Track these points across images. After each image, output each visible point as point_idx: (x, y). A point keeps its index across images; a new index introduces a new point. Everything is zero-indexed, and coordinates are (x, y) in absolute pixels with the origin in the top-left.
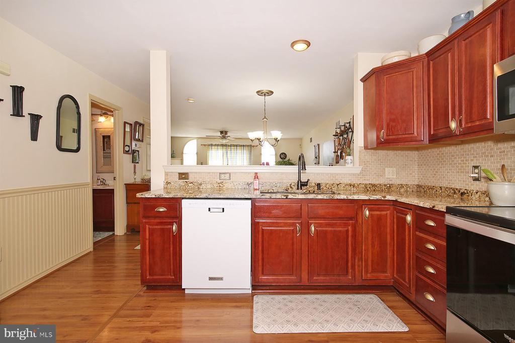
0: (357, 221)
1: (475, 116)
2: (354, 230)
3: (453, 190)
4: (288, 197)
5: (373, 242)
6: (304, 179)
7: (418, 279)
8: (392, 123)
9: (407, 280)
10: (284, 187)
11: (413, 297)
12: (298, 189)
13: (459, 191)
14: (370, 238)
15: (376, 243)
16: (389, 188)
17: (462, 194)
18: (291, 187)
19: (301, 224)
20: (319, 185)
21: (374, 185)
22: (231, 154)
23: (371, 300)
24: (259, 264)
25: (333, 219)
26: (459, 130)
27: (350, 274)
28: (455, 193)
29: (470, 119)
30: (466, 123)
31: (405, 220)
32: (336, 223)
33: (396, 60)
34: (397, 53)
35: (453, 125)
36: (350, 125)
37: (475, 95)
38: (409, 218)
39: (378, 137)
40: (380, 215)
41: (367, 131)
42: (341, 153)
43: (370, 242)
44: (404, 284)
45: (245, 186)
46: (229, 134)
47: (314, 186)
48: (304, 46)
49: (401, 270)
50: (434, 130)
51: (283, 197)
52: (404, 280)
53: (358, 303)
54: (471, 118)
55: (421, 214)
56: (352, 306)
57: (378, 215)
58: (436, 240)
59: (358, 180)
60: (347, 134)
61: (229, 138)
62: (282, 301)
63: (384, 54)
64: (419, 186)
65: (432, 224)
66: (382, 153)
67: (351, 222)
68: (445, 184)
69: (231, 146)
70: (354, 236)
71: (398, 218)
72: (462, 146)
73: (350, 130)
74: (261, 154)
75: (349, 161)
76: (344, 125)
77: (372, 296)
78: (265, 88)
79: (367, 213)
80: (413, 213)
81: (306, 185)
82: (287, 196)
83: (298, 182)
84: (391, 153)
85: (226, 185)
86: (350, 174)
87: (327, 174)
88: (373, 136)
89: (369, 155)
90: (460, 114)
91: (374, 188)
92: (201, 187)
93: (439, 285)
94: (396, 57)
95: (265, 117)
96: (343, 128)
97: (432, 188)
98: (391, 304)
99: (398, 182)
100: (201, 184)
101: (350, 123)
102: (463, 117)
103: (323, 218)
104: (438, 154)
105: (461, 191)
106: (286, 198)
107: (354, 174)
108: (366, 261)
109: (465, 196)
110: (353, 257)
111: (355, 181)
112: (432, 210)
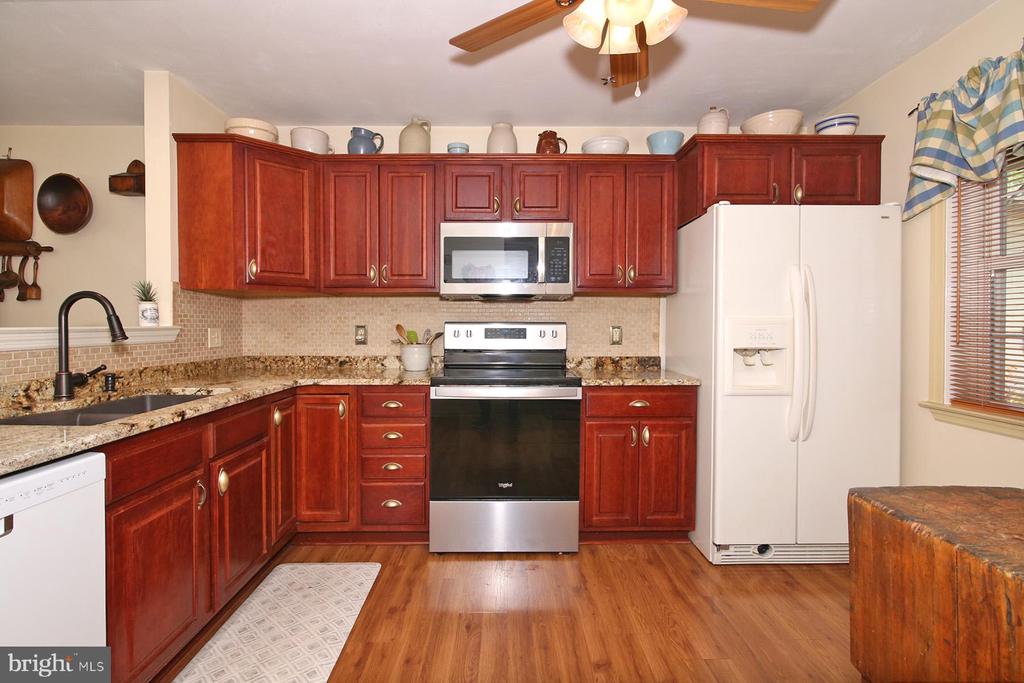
3: (326, 359)
4: (185, 417)
8: (270, 250)
10: (6, 398)
11: (352, 524)
12: (57, 399)
13: (337, 360)
14: (280, 462)
17: (342, 363)
18: (29, 397)
20: (110, 380)
26: (381, 282)
28: (329, 363)
29: (398, 272)
32: (250, 451)
35: (372, 274)
50: (336, 274)
51: (176, 420)
52: (329, 509)
54: (400, 270)
57: (286, 416)
58: (403, 425)
59: (172, 357)
66: (204, 299)
68: (307, 350)
72: (338, 299)
79: (277, 416)
81: (85, 384)
82: (182, 414)
83: (59, 376)
84: (214, 299)
86: (159, 345)
93: (408, 480)
97: (284, 360)
98: (316, 558)
99: (224, 354)
102: (388, 266)
105: (340, 360)
106: (183, 419)
107: (165, 344)
108: (276, 508)
109: (346, 366)
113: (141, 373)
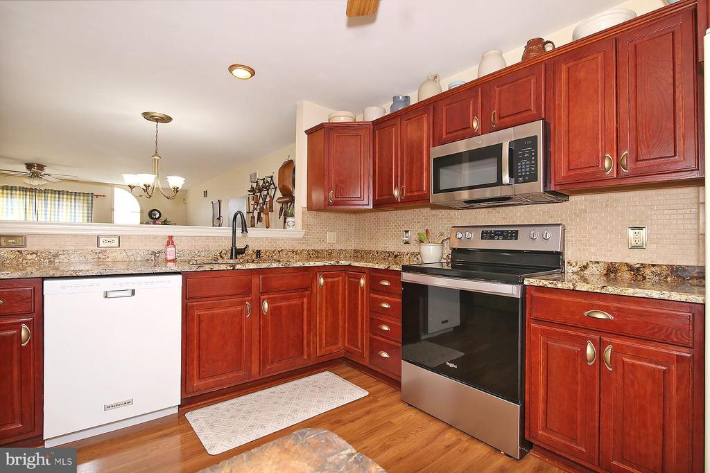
0: (312, 291)
1: (414, 188)
2: (309, 302)
3: (388, 253)
4: (236, 268)
5: (327, 313)
6: (239, 245)
7: (371, 340)
8: (340, 185)
9: (360, 346)
10: (212, 256)
11: (366, 362)
12: (231, 258)
13: (393, 254)
14: (324, 309)
15: (329, 313)
16: (330, 254)
17: (396, 256)
18: (221, 257)
19: (251, 301)
20: (258, 252)
21: (317, 252)
22: (46, 207)
23: (326, 377)
24: (193, 364)
25: (288, 291)
26: (401, 198)
27: (305, 354)
28: (390, 256)
29: (410, 190)
30: (407, 192)
31: (359, 283)
32: (291, 296)
33: (342, 120)
34: (342, 113)
35: (396, 193)
36: (272, 180)
37: (414, 170)
38: (362, 282)
39: (326, 198)
40: (334, 282)
41: (312, 190)
42: (259, 215)
43: (324, 314)
44: (355, 351)
45: (147, 257)
46: (46, 171)
47: (251, 255)
48: (246, 74)
49: (353, 338)
50: (379, 196)
51: (229, 268)
52: (357, 347)
53: (316, 384)
54: (411, 188)
55: (374, 276)
56: (312, 388)
57: (331, 282)
58: (390, 299)
59: (301, 245)
60: (268, 190)
61: (46, 177)
62: (230, 407)
63: (331, 111)
64: (356, 251)
65: (387, 283)
66: (324, 215)
67: (306, 292)
68: (380, 248)
69: (46, 191)
70: (309, 309)
71: (350, 283)
73: (272, 186)
74: (113, 210)
75: (291, 224)
76: (264, 179)
77: (327, 373)
78: (159, 111)
79: (322, 281)
80: (367, 276)
81: (242, 253)
82: (234, 267)
83: (232, 248)
84: (332, 216)
85: (112, 256)
86: (293, 239)
87: (267, 239)
88: (318, 196)
89: (312, 217)
90: (402, 184)
91: (317, 254)
92: (56, 261)
93: (393, 340)
94: (343, 117)
95: (156, 154)
96: (261, 183)
97: (369, 252)
98: (346, 376)
99: (338, 247)
100: (56, 256)
101: (272, 177)
102: (404, 186)
103: (278, 291)
104: (375, 219)
105: (395, 254)
106: (233, 269)
107: (296, 239)
108: (321, 335)
109: (398, 258)
110: (309, 333)
111: (298, 247)
112: (387, 271)
113: (279, 252)
